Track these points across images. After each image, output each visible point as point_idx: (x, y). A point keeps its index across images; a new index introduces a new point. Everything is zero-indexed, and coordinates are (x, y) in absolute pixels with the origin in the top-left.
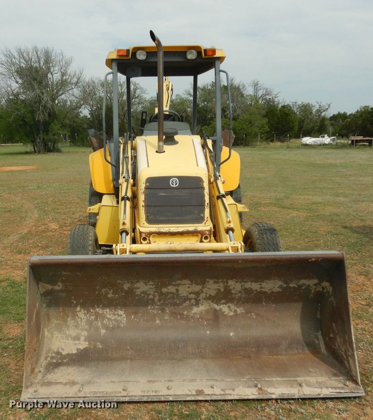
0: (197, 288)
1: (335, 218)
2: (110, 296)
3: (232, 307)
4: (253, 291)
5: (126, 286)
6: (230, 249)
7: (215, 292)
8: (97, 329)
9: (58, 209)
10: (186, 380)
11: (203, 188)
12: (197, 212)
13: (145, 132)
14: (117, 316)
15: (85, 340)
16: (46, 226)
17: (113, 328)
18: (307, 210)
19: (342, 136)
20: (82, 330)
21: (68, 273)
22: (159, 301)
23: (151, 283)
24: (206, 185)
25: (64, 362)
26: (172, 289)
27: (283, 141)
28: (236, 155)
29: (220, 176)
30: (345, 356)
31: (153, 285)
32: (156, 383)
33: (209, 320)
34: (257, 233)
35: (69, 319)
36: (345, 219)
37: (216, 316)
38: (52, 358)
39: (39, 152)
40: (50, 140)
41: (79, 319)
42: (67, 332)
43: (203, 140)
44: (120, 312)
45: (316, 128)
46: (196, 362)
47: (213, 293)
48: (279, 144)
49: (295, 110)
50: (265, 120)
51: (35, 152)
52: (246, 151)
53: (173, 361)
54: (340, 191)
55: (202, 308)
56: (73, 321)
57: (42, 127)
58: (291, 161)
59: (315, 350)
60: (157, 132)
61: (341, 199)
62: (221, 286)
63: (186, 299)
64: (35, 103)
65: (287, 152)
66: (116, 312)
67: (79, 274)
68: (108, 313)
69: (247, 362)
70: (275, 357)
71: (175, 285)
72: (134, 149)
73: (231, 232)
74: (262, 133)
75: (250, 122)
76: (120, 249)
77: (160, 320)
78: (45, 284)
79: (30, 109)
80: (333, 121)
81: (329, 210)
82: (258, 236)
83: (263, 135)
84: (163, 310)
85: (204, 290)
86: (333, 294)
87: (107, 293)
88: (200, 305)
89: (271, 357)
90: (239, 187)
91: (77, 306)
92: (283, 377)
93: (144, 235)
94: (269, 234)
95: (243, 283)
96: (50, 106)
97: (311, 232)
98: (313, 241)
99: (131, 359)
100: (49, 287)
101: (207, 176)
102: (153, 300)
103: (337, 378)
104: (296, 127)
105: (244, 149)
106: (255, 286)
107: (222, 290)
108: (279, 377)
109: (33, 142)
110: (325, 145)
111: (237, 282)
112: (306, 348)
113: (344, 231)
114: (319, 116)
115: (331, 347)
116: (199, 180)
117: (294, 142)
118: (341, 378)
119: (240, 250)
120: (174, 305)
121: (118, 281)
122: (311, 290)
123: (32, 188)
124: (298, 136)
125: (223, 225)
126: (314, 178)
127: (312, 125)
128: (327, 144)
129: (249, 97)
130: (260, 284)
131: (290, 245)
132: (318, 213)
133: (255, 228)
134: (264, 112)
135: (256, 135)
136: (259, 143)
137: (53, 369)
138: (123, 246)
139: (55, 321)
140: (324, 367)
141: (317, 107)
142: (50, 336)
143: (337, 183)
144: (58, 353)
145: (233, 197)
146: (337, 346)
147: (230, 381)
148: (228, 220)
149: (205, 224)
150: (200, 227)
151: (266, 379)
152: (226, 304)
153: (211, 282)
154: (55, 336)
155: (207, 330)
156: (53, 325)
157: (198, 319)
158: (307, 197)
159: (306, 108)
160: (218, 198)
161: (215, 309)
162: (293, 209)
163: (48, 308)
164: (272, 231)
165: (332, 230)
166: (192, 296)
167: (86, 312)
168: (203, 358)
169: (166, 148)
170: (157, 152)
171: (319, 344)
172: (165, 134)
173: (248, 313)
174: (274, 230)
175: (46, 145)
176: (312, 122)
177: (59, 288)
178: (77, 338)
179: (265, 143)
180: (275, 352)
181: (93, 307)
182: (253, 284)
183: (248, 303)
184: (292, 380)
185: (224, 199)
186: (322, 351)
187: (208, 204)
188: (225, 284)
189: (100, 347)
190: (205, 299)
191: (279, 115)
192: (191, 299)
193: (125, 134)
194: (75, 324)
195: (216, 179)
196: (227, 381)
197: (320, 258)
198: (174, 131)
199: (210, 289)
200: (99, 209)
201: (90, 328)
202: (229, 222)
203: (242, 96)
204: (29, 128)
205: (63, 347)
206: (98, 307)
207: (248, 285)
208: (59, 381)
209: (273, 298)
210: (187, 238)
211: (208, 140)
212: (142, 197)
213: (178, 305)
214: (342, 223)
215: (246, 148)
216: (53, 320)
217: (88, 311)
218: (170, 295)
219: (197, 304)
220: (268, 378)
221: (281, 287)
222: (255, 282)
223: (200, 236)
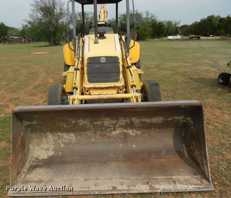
0: (114, 122)
1: (185, 74)
2: (65, 126)
3: (135, 131)
4: (146, 123)
5: (73, 122)
6: (133, 97)
7: (125, 124)
8: (59, 144)
9: (55, 72)
10: (106, 178)
11: (119, 63)
12: (116, 76)
13: (90, 32)
14: (70, 137)
15: (52, 151)
16: (47, 81)
17: (68, 143)
18: (172, 70)
19: (185, 35)
20: (51, 145)
21: (38, 116)
22: (93, 128)
23: (87, 120)
24: (120, 61)
25: (39, 165)
26: (99, 123)
27: (159, 38)
28: (137, 44)
29: (128, 55)
30: (201, 163)
31: (88, 121)
32: (89, 181)
33: (121, 138)
34: (148, 86)
35: (43, 139)
36: (190, 75)
37: (126, 136)
38: (33, 162)
39: (52, 45)
40: (56, 40)
41: (49, 139)
42: (43, 146)
43: (120, 36)
44: (72, 135)
45: (174, 32)
46: (114, 164)
47: (123, 124)
48: (157, 39)
49: (165, 24)
50: (151, 29)
51: (50, 45)
52: (143, 43)
53: (101, 163)
54: (186, 61)
55: (118, 132)
56: (46, 140)
57: (52, 34)
58: (163, 47)
59: (181, 156)
60: (94, 32)
61: (188, 64)
62: (128, 121)
63: (108, 127)
64: (49, 23)
65: (161, 43)
66: (69, 135)
67: (44, 116)
68: (65, 135)
69: (143, 164)
70: (158, 160)
71: (102, 121)
72: (83, 42)
73: (134, 87)
74: (150, 35)
75: (145, 30)
76: (72, 99)
77: (94, 138)
78: (26, 122)
79: (47, 26)
80: (181, 29)
81: (182, 70)
82: (149, 88)
83: (150, 36)
84: (96, 133)
85: (118, 123)
86: (194, 125)
87: (63, 126)
88: (116, 130)
89: (156, 160)
90: (139, 60)
91: (47, 132)
92: (164, 175)
93: (87, 89)
94: (155, 87)
95: (140, 119)
96: (55, 25)
97: (174, 82)
98: (176, 86)
99: (77, 162)
100: (29, 123)
101: (121, 56)
102: (89, 128)
103: (196, 176)
104: (165, 32)
105: (142, 42)
106: (148, 120)
107: (129, 122)
108: (162, 176)
109: (49, 41)
110: (178, 39)
111: (137, 118)
112: (176, 154)
113: (190, 81)
114: (175, 26)
115: (192, 155)
116: (116, 58)
117: (164, 38)
118: (199, 176)
119: (139, 98)
120: (102, 131)
121: (68, 119)
122: (180, 122)
123: (45, 62)
124: (166, 36)
125: (130, 83)
126: (174, 55)
127: (172, 30)
128: (179, 39)
129: (144, 19)
130: (151, 119)
131: (164, 89)
132: (177, 72)
133: (147, 83)
134: (151, 25)
135: (147, 36)
136: (148, 39)
137: (32, 170)
138: (74, 97)
139: (36, 140)
140: (188, 168)
141: (174, 22)
142: (33, 148)
143: (185, 56)
144: (37, 158)
145: (136, 66)
146: (195, 155)
147: (133, 179)
148: (133, 80)
149: (120, 82)
150: (117, 84)
151: (154, 177)
152: (131, 130)
153: (122, 118)
154: (36, 148)
155: (121, 144)
156: (35, 142)
157: (116, 138)
158: (172, 64)
159: (169, 23)
160: (127, 68)
161: (125, 132)
162: (165, 70)
163: (31, 134)
164: (157, 85)
165: (185, 80)
166: (111, 126)
167: (52, 135)
168: (118, 161)
169: (100, 41)
170: (94, 43)
171: (183, 151)
172: (99, 33)
173: (143, 134)
174: (158, 84)
175: (55, 42)
176: (172, 29)
177: (35, 123)
178: (48, 149)
179: (151, 39)
180: (159, 157)
181: (56, 132)
182: (147, 119)
183: (143, 129)
184: (169, 178)
185: (130, 68)
186: (186, 156)
187: (121, 71)
188: (130, 120)
189: (61, 154)
190: (119, 127)
191: (158, 26)
192: (111, 127)
193: (79, 34)
194: (47, 142)
195: (126, 57)
196: (131, 179)
197: (187, 106)
198: (104, 31)
199: (121, 122)
200: (67, 74)
201: (55, 144)
202: (133, 82)
203: (141, 18)
204: (47, 35)
205: (40, 155)
206: (59, 132)
207: (144, 120)
208: (33, 180)
209: (158, 126)
210: (111, 90)
211: (122, 36)
212: (86, 69)
213: (104, 130)
214: (189, 76)
215: (143, 42)
216: (34, 139)
217: (54, 134)
218: (99, 126)
219: (115, 130)
220: (155, 177)
221: (162, 120)
222: (148, 118)
223: (117, 89)
